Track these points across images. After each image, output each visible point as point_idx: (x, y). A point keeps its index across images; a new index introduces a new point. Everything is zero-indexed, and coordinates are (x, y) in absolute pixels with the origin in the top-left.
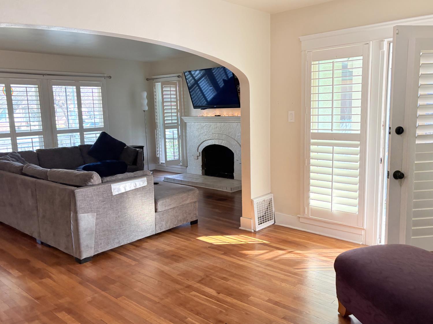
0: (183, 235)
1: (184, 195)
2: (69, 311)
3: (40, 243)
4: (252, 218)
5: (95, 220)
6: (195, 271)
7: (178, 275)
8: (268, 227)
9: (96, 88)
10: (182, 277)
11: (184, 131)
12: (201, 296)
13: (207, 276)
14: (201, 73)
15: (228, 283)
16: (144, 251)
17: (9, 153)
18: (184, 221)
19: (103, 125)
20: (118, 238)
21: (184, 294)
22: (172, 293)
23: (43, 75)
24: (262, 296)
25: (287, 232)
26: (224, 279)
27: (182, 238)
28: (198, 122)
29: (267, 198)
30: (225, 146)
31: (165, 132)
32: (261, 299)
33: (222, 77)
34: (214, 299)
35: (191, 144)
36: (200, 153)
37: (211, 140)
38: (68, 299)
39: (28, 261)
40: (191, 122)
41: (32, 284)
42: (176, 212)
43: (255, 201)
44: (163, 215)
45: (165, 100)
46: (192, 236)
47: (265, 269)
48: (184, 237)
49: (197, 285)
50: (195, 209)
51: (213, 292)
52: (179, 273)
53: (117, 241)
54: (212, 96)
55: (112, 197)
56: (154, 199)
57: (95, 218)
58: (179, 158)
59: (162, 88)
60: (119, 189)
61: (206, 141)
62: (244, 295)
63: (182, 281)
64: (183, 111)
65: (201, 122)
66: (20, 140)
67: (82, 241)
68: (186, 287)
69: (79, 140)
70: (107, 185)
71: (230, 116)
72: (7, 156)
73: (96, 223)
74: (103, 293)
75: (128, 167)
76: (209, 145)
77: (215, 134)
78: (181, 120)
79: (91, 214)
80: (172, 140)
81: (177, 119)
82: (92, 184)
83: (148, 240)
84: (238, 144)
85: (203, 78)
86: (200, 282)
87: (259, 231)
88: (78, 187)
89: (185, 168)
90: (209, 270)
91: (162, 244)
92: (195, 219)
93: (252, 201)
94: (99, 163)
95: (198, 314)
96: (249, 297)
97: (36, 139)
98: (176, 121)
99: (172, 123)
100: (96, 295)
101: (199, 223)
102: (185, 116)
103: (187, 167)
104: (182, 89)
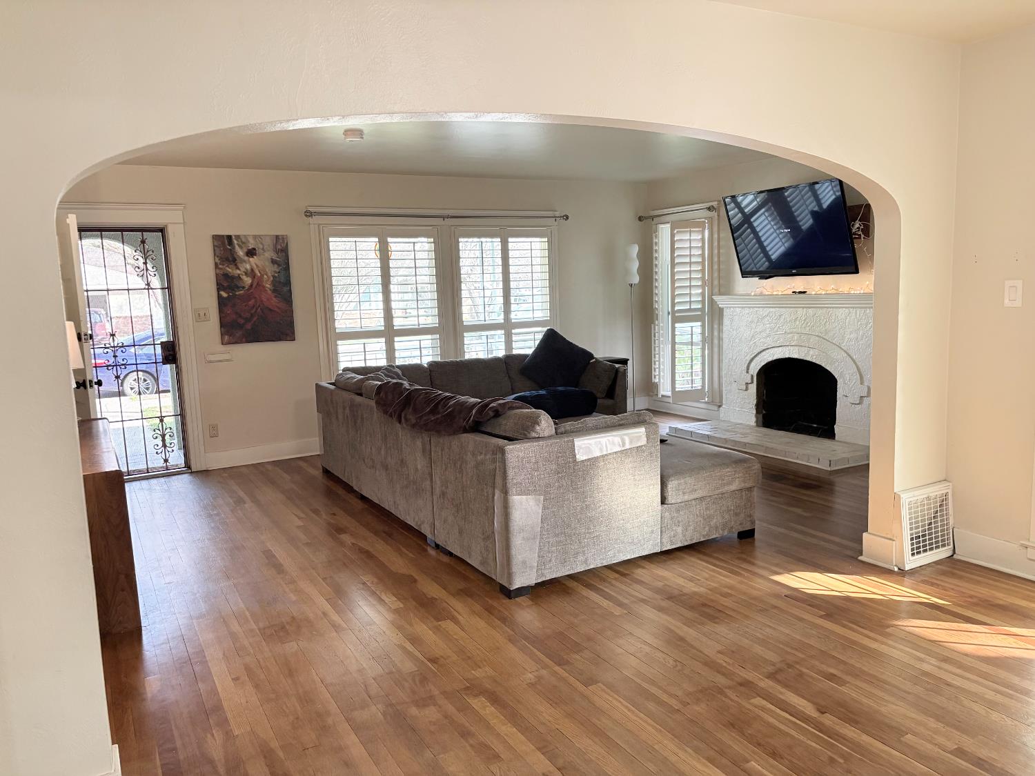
0: (723, 560)
1: (728, 471)
2: (495, 699)
3: (434, 545)
4: (895, 539)
5: (541, 511)
6: (758, 649)
7: (719, 652)
8: (937, 563)
9: (538, 239)
10: (727, 659)
11: (716, 326)
12: (778, 711)
13: (789, 666)
14: (758, 200)
15: (843, 689)
16: (638, 587)
17: (382, 367)
18: (723, 530)
19: (549, 315)
20: (584, 551)
21: (736, 699)
22: (708, 693)
23: (444, 217)
24: (941, 740)
25: (991, 582)
26: (831, 677)
27: (722, 568)
28: (749, 307)
29: (936, 491)
30: (814, 361)
31: (673, 329)
32: (936, 744)
33: (807, 206)
34: (813, 726)
35: (731, 357)
36: (752, 376)
37: (781, 348)
38: (489, 671)
39: (415, 581)
40: (733, 307)
41: (423, 629)
42: (707, 509)
43: (906, 498)
44: (678, 511)
45: (677, 261)
46: (745, 566)
47: (939, 668)
48: (721, 564)
49: (765, 684)
50: (749, 504)
51: (809, 709)
52: (720, 648)
53: (581, 558)
54: (782, 249)
55: (575, 466)
56: (659, 476)
57: (541, 506)
58: (703, 386)
59: (673, 236)
60: (588, 450)
61: (768, 349)
62: (891, 727)
63: (728, 667)
64: (716, 282)
65: (759, 307)
66: (400, 343)
67: (514, 552)
68: (741, 685)
69: (502, 346)
70: (566, 439)
71: (830, 292)
72: (379, 373)
73: (542, 516)
74: (557, 668)
75: (599, 401)
76: (775, 358)
77: (791, 335)
78: (712, 302)
79: (534, 496)
80: (690, 347)
81: (703, 302)
82: (537, 436)
83: (645, 563)
84: (848, 359)
85: (763, 210)
86: (771, 676)
87: (913, 572)
88: (510, 439)
89: (716, 409)
90: (793, 651)
91: (676, 576)
92: (748, 527)
93: (896, 497)
94: (542, 392)
95: (774, 755)
96: (903, 736)
97: (427, 341)
98: (700, 306)
99: (690, 310)
100: (544, 672)
101: (757, 535)
102: (720, 294)
103: (720, 406)
104: (716, 236)
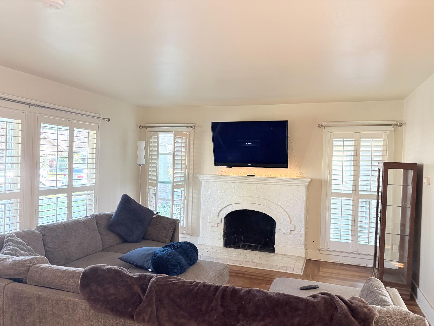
11: (191, 191)
19: (94, 182)
28: (219, 182)
31: (173, 192)
36: (221, 219)
40: (207, 181)
58: (183, 224)
61: (232, 204)
77: (248, 197)
81: (185, 177)
84: (283, 211)
98: (184, 180)
104: (192, 142)
